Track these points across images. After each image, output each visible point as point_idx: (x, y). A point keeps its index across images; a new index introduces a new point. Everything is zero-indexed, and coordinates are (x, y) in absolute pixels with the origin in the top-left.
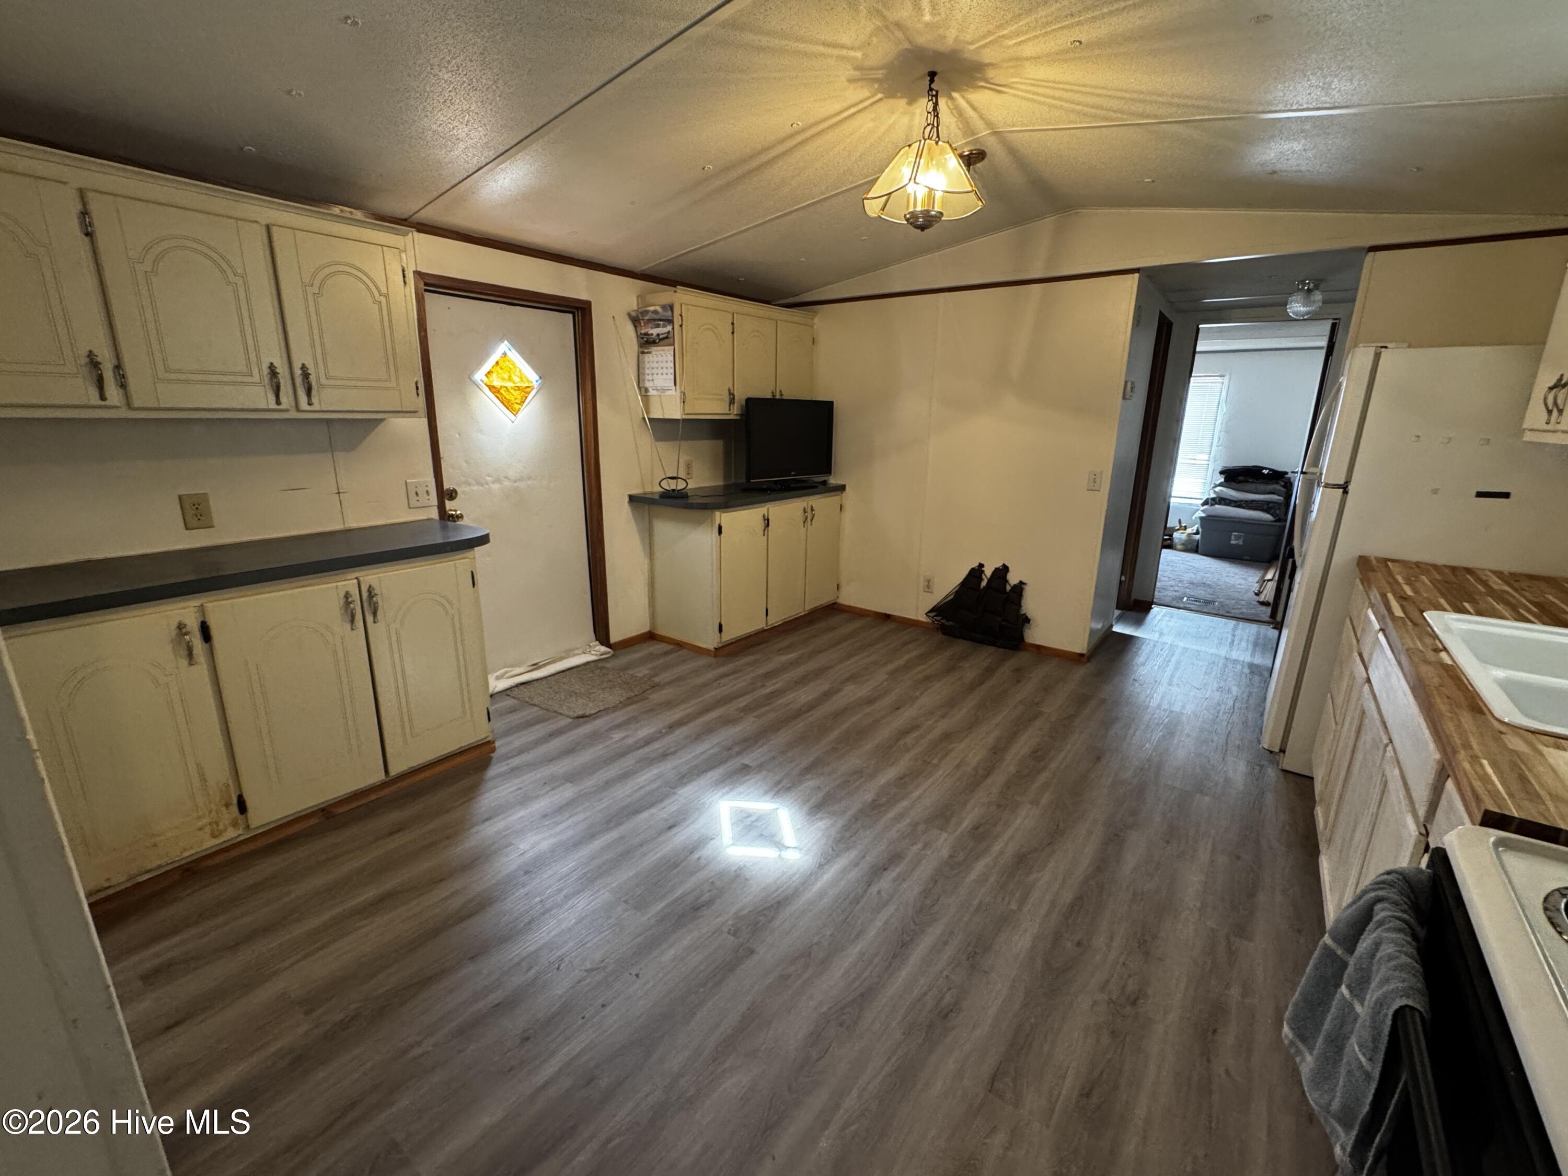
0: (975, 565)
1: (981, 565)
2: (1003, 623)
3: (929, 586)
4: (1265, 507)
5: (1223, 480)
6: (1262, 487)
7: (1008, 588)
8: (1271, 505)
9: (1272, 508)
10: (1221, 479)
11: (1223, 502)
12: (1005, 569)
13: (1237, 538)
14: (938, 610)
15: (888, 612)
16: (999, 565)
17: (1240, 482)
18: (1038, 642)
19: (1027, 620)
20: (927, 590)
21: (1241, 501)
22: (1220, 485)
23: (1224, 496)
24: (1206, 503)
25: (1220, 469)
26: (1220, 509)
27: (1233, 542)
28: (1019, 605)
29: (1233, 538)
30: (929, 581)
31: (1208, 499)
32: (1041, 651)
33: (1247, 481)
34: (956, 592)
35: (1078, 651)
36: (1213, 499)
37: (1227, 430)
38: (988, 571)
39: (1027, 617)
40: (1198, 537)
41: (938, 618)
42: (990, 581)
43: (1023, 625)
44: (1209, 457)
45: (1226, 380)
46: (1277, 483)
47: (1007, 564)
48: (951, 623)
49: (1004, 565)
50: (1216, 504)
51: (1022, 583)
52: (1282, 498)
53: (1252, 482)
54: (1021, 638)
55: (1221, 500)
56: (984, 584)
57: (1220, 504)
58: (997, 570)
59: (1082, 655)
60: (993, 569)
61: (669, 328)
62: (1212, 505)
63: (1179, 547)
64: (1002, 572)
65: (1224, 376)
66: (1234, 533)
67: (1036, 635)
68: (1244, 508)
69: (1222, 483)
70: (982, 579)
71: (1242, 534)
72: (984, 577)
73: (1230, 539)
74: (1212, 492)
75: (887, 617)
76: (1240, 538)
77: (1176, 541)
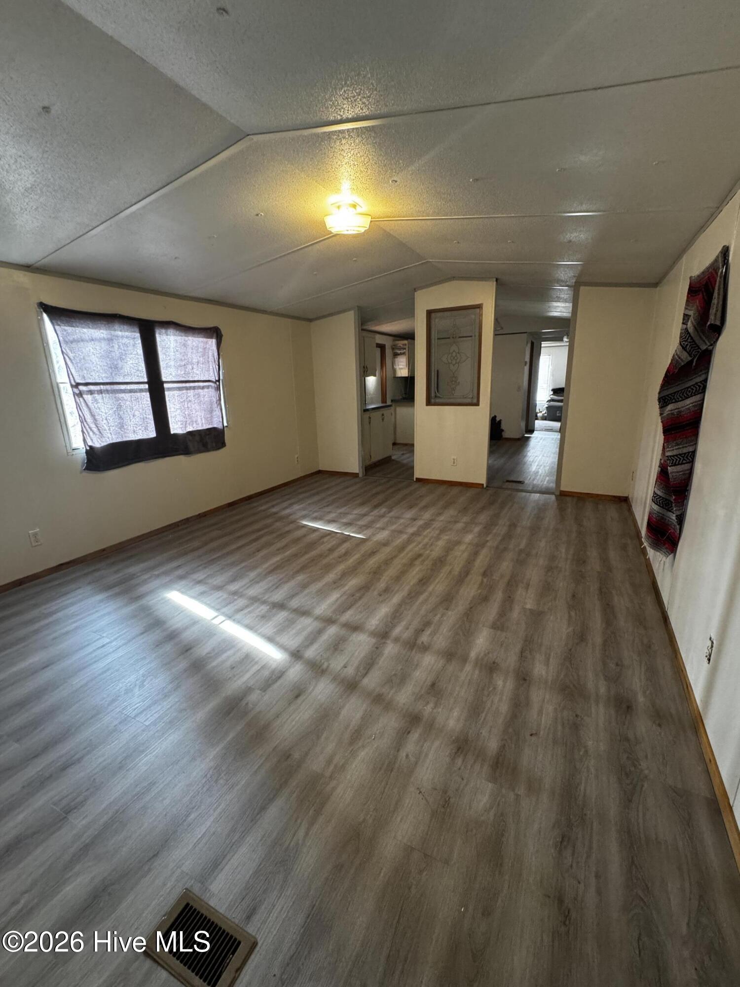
7: (497, 421)
10: (552, 393)
12: (495, 417)
17: (557, 393)
19: (503, 430)
21: (559, 400)
22: (552, 395)
24: (547, 402)
25: (551, 389)
26: (552, 403)
28: (500, 426)
33: (559, 393)
35: (514, 439)
40: (546, 415)
44: (548, 386)
45: (551, 357)
51: (500, 420)
54: (502, 436)
55: (552, 400)
60: (492, 417)
61: (405, 351)
63: (540, 419)
66: (557, 412)
67: (505, 434)
68: (559, 402)
74: (549, 398)
77: (538, 417)
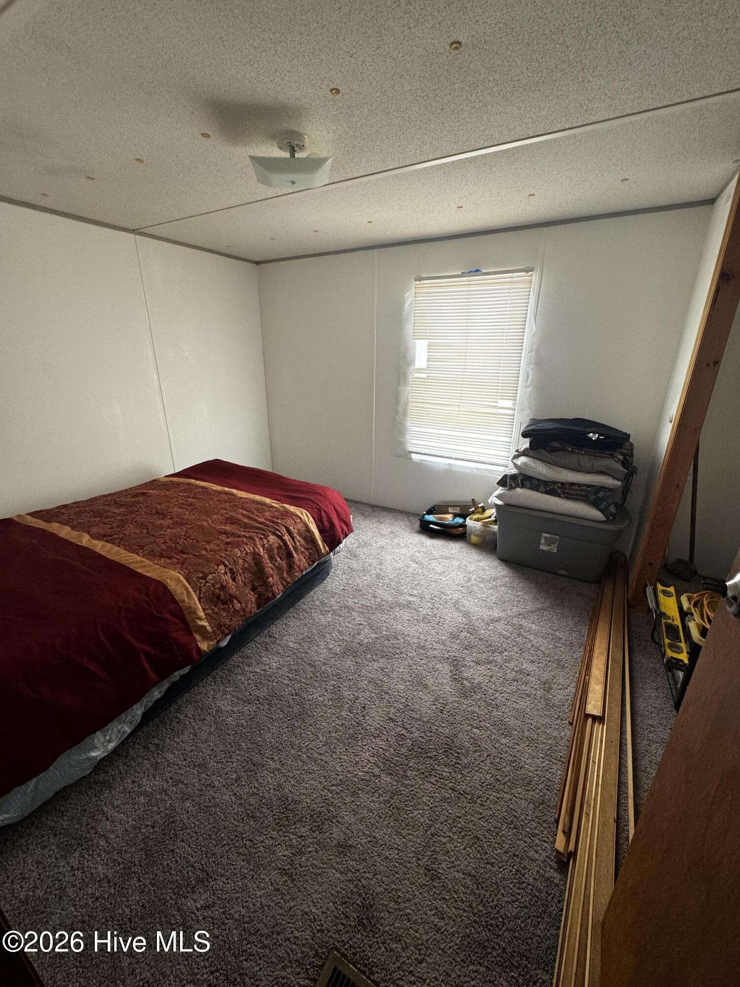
4: (592, 498)
5: (527, 445)
6: (586, 461)
8: (601, 495)
9: (603, 499)
10: (525, 444)
11: (527, 483)
13: (549, 542)
17: (554, 450)
21: (555, 483)
22: (524, 453)
23: (529, 473)
24: (503, 482)
25: (525, 425)
27: (543, 547)
29: (543, 541)
31: (505, 476)
33: (563, 450)
36: (513, 477)
37: (540, 362)
40: (497, 530)
44: (515, 404)
46: (612, 457)
50: (518, 486)
52: (619, 483)
53: (572, 452)
55: (524, 480)
57: (523, 486)
62: (511, 488)
63: (474, 539)
65: (532, 270)
66: (544, 535)
68: (559, 496)
69: (526, 449)
71: (558, 537)
73: (539, 543)
74: (511, 465)
76: (554, 543)
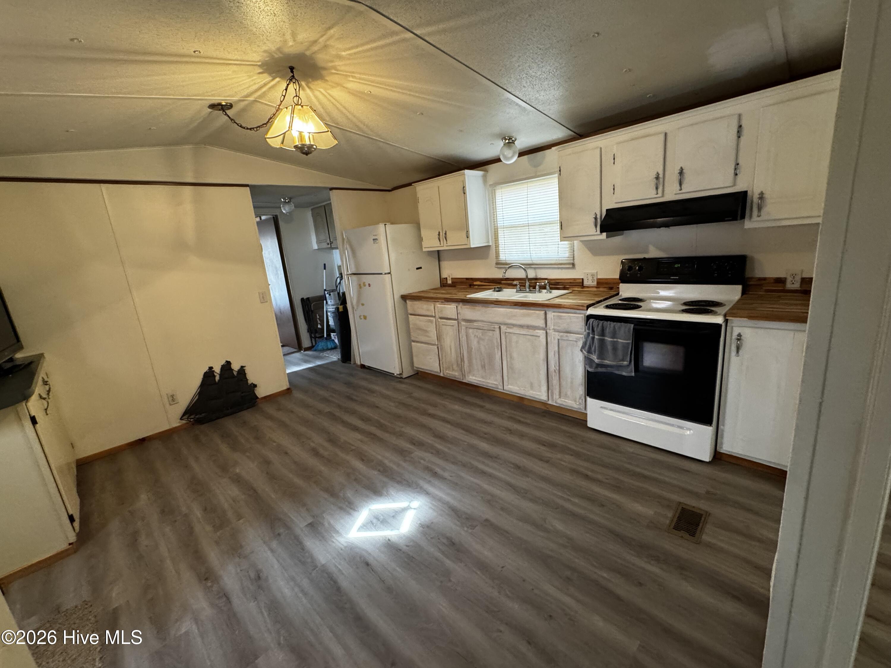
0: (206, 369)
1: (211, 368)
2: (243, 395)
3: (173, 399)
7: (235, 373)
12: (228, 363)
14: (189, 412)
15: (141, 437)
16: (223, 362)
18: (263, 395)
20: (172, 403)
28: (246, 380)
30: (172, 396)
32: (269, 398)
34: (199, 393)
35: (285, 388)
38: (217, 370)
39: (254, 384)
41: (192, 417)
42: (221, 375)
43: (254, 390)
47: (228, 360)
48: (203, 415)
49: (227, 361)
51: (242, 367)
56: (217, 378)
58: (223, 367)
59: (288, 389)
60: (220, 367)
64: (227, 367)
67: (261, 392)
70: (215, 376)
72: (216, 374)
75: (142, 441)
